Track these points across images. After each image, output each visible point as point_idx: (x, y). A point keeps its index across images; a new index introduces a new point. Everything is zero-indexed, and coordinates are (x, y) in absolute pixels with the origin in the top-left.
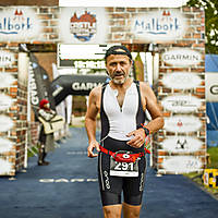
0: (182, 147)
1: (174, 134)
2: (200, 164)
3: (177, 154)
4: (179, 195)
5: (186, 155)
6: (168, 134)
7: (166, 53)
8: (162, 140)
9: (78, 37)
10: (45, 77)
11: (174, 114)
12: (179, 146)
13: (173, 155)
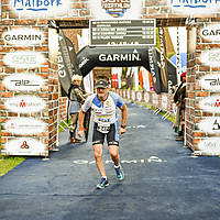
0: (219, 129)
1: (211, 115)
3: (214, 135)
6: (205, 114)
7: (205, 28)
8: (198, 121)
9: (110, 13)
10: (71, 49)
11: (212, 93)
12: (216, 127)
13: (209, 136)
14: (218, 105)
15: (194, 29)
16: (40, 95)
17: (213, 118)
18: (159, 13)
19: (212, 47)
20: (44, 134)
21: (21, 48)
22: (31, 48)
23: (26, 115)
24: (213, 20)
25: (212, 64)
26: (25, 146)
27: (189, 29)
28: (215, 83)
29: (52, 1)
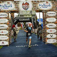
0: (52, 37)
2: (56, 41)
4: (53, 50)
5: (53, 39)
7: (47, 13)
8: (46, 35)
9: (24, 9)
11: (50, 28)
12: (51, 36)
14: (51, 31)
15: (45, 13)
16: (7, 30)
18: (36, 9)
19: (49, 17)
20: (8, 40)
21: (2, 18)
22: (4, 18)
23: (3, 35)
25: (49, 21)
26: (3, 43)
27: (43, 13)
28: (50, 26)
29: (10, 6)
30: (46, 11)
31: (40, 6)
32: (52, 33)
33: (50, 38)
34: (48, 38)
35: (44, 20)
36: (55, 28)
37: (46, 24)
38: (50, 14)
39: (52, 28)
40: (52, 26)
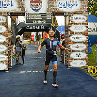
0: (78, 56)
1: (75, 51)
3: (76, 59)
4: (79, 77)
5: (80, 60)
7: (72, 17)
8: (70, 54)
9: (34, 10)
11: (75, 43)
13: (74, 60)
14: (78, 47)
15: (68, 17)
16: (4, 44)
17: (76, 53)
18: (53, 10)
19: (75, 24)
20: (6, 61)
24: (75, 13)
25: (75, 31)
27: (65, 16)
28: (76, 38)
29: (9, 4)
30: (70, 14)
31: (60, 6)
32: (79, 51)
33: (75, 58)
34: (72, 59)
35: (67, 28)
36: (84, 43)
37: (70, 36)
38: (77, 18)
39: (79, 43)
40: (79, 38)
